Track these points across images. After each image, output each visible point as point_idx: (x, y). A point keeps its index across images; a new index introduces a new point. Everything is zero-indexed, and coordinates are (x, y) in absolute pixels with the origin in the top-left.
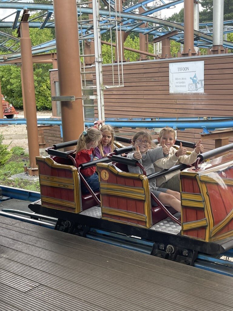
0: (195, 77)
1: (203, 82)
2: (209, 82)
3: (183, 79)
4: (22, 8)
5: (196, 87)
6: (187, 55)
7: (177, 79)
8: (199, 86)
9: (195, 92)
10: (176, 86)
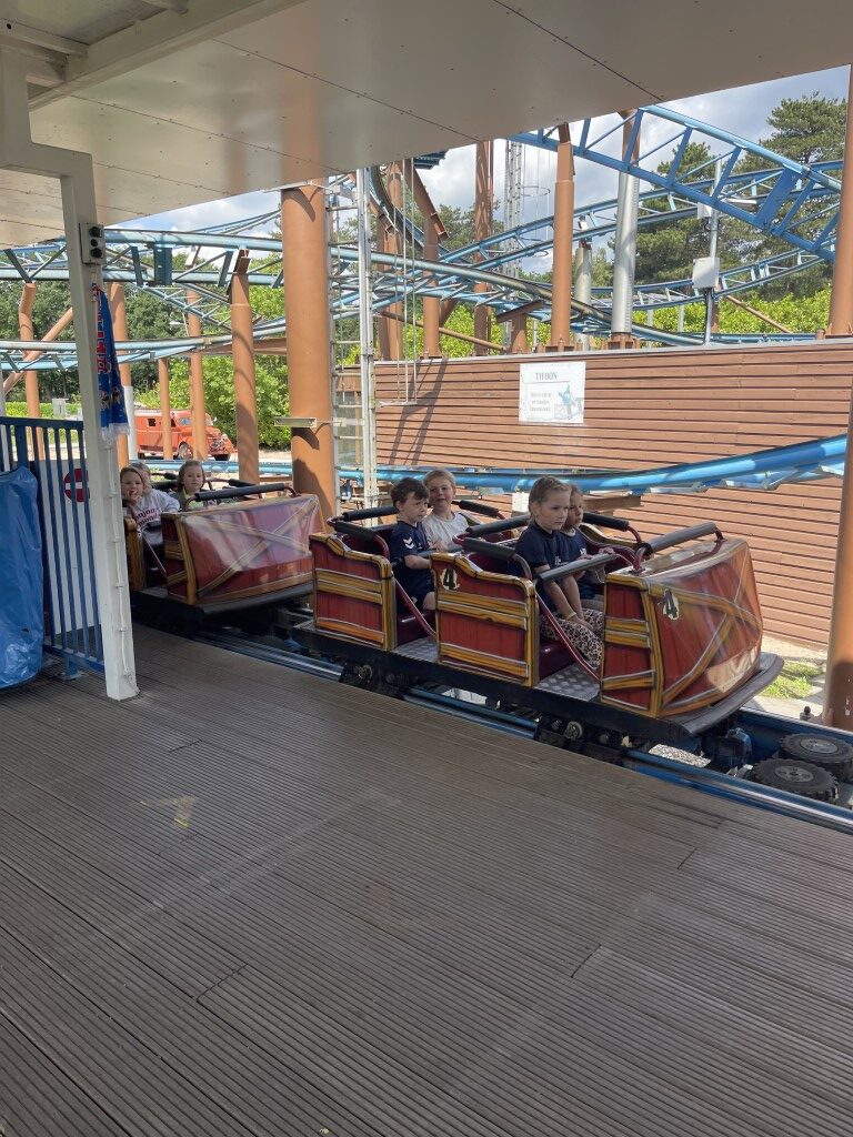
0: (568, 392)
1: (583, 403)
2: (593, 404)
3: (545, 395)
4: (236, 247)
5: (569, 411)
6: (554, 349)
7: (533, 395)
8: (574, 409)
9: (568, 421)
10: (533, 409)
